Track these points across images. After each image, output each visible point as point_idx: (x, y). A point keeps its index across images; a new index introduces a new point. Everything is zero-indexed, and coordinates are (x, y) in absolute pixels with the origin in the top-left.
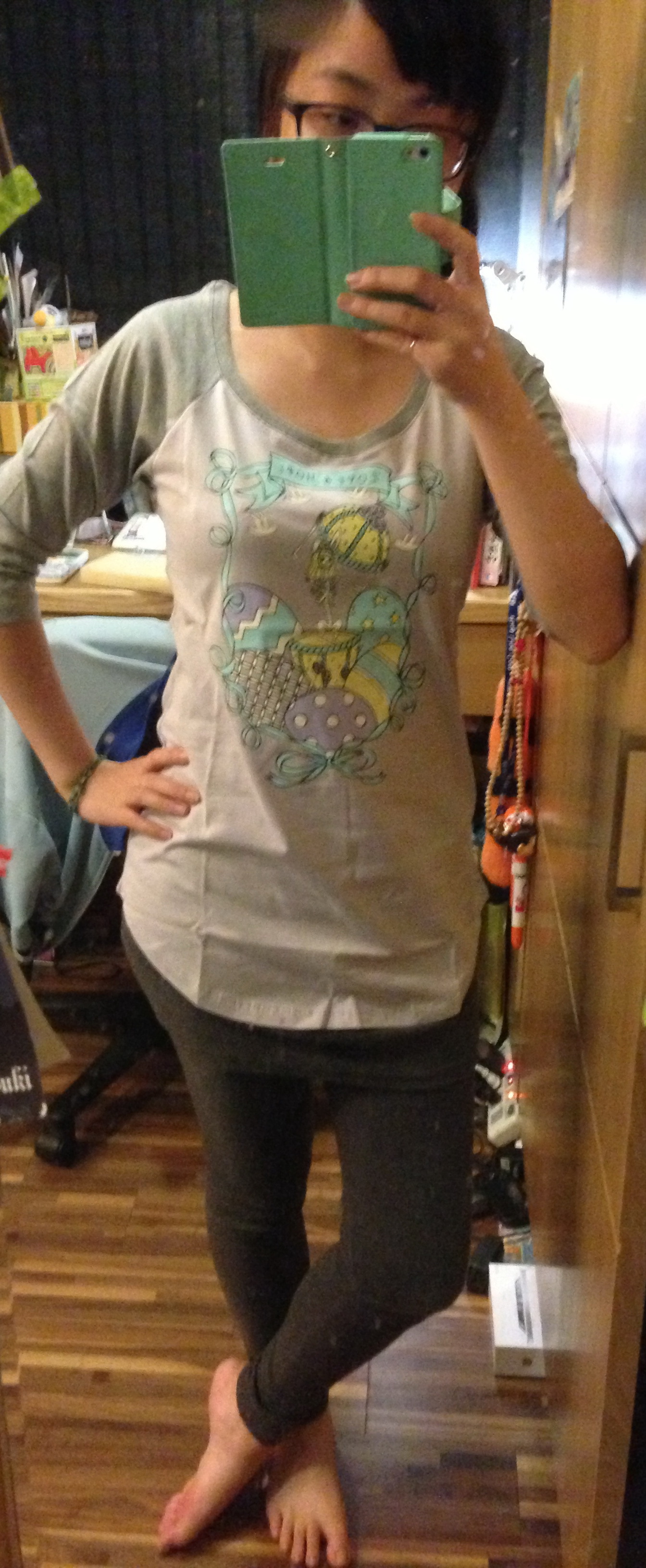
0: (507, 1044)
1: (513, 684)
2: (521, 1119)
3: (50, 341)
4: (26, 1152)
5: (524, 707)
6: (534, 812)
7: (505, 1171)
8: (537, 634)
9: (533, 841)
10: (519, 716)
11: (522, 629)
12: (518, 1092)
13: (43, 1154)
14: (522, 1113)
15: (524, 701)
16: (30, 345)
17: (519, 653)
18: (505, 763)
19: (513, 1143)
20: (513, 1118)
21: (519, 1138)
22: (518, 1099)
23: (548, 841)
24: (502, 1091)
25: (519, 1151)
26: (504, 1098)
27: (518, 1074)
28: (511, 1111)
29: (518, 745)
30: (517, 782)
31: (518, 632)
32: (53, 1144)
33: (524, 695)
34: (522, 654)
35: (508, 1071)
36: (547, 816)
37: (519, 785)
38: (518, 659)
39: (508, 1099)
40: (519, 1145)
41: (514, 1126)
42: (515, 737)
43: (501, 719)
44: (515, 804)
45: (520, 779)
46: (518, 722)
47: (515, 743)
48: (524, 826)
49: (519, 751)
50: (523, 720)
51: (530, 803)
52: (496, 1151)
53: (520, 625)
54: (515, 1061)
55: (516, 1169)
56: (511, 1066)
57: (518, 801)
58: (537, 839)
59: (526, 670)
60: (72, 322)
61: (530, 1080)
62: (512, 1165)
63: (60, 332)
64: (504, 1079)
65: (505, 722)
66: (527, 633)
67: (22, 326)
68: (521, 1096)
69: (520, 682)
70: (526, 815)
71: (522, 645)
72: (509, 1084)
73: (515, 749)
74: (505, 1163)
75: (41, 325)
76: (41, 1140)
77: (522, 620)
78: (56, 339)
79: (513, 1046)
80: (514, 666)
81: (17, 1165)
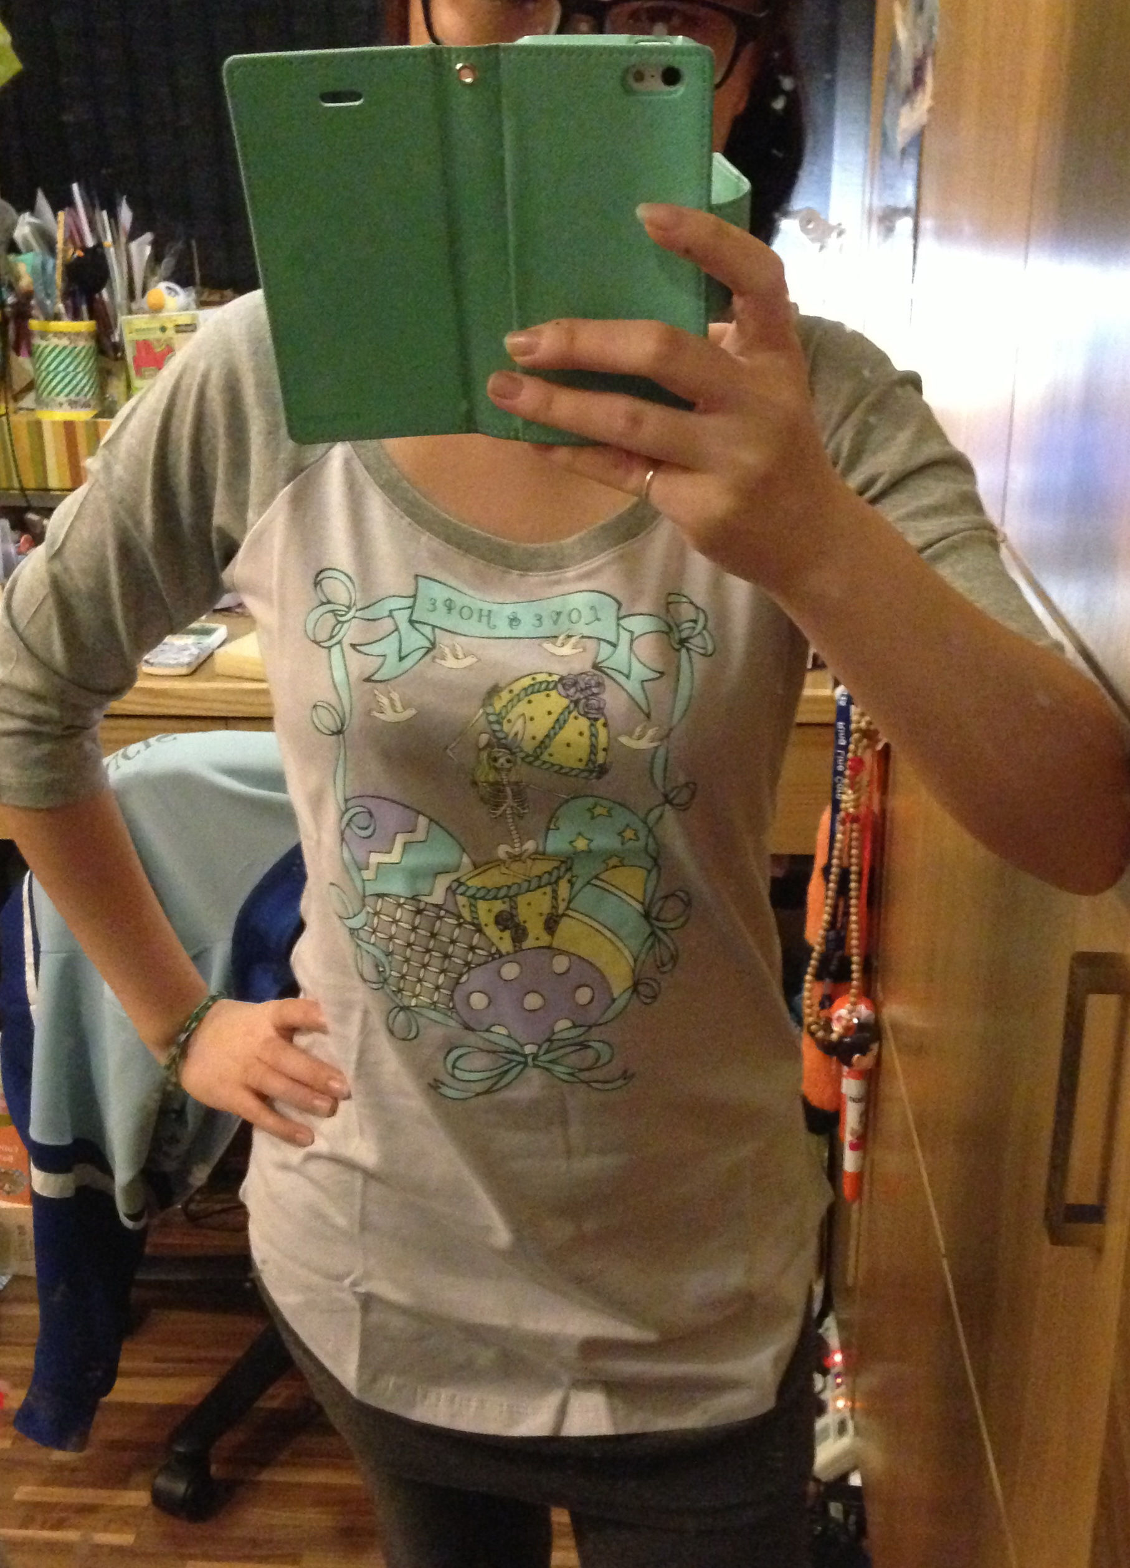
0: (830, 1322)
1: (843, 823)
2: (860, 1443)
3: (171, 332)
4: (138, 1498)
5: (860, 857)
6: (876, 1006)
7: (838, 1524)
8: (879, 747)
9: (875, 1047)
10: (854, 868)
11: (859, 741)
12: (852, 1399)
13: (161, 1500)
14: (857, 1432)
15: (861, 848)
16: (141, 337)
17: (852, 778)
18: (832, 933)
19: (844, 1477)
20: (846, 1441)
21: (854, 1468)
22: (853, 1410)
23: (899, 1050)
24: (827, 1396)
25: (856, 1493)
26: (830, 1408)
27: (852, 1368)
28: (842, 1429)
29: (853, 910)
30: (850, 963)
31: (852, 747)
32: (180, 1488)
33: (861, 840)
34: (858, 779)
35: (835, 1364)
36: (895, 1011)
37: (854, 967)
38: (852, 786)
39: (838, 1410)
40: (855, 1480)
41: (847, 1453)
42: (847, 898)
43: (826, 871)
44: (847, 991)
45: (855, 959)
46: (853, 877)
47: (847, 906)
48: (862, 1026)
49: (853, 918)
50: (860, 874)
51: (868, 993)
52: (822, 1488)
53: (856, 736)
54: (845, 1348)
55: (852, 1518)
56: (838, 1358)
57: (853, 991)
58: (880, 1047)
59: (863, 799)
60: (203, 304)
61: (869, 1380)
62: (846, 1514)
63: (184, 319)
64: (829, 1378)
65: (832, 877)
66: (866, 747)
67: (130, 312)
68: (858, 1405)
69: (855, 819)
70: (864, 1010)
71: (858, 765)
72: (839, 1385)
73: (847, 914)
74: (835, 1509)
75: (157, 309)
76: (161, 1482)
77: (859, 730)
78: (181, 329)
79: (842, 1325)
80: (847, 797)
81: (124, 1518)
